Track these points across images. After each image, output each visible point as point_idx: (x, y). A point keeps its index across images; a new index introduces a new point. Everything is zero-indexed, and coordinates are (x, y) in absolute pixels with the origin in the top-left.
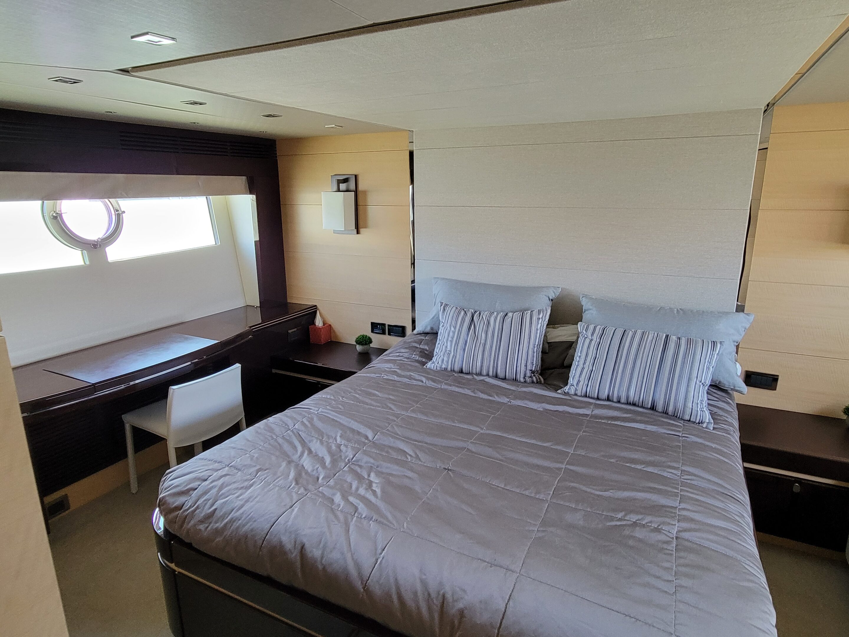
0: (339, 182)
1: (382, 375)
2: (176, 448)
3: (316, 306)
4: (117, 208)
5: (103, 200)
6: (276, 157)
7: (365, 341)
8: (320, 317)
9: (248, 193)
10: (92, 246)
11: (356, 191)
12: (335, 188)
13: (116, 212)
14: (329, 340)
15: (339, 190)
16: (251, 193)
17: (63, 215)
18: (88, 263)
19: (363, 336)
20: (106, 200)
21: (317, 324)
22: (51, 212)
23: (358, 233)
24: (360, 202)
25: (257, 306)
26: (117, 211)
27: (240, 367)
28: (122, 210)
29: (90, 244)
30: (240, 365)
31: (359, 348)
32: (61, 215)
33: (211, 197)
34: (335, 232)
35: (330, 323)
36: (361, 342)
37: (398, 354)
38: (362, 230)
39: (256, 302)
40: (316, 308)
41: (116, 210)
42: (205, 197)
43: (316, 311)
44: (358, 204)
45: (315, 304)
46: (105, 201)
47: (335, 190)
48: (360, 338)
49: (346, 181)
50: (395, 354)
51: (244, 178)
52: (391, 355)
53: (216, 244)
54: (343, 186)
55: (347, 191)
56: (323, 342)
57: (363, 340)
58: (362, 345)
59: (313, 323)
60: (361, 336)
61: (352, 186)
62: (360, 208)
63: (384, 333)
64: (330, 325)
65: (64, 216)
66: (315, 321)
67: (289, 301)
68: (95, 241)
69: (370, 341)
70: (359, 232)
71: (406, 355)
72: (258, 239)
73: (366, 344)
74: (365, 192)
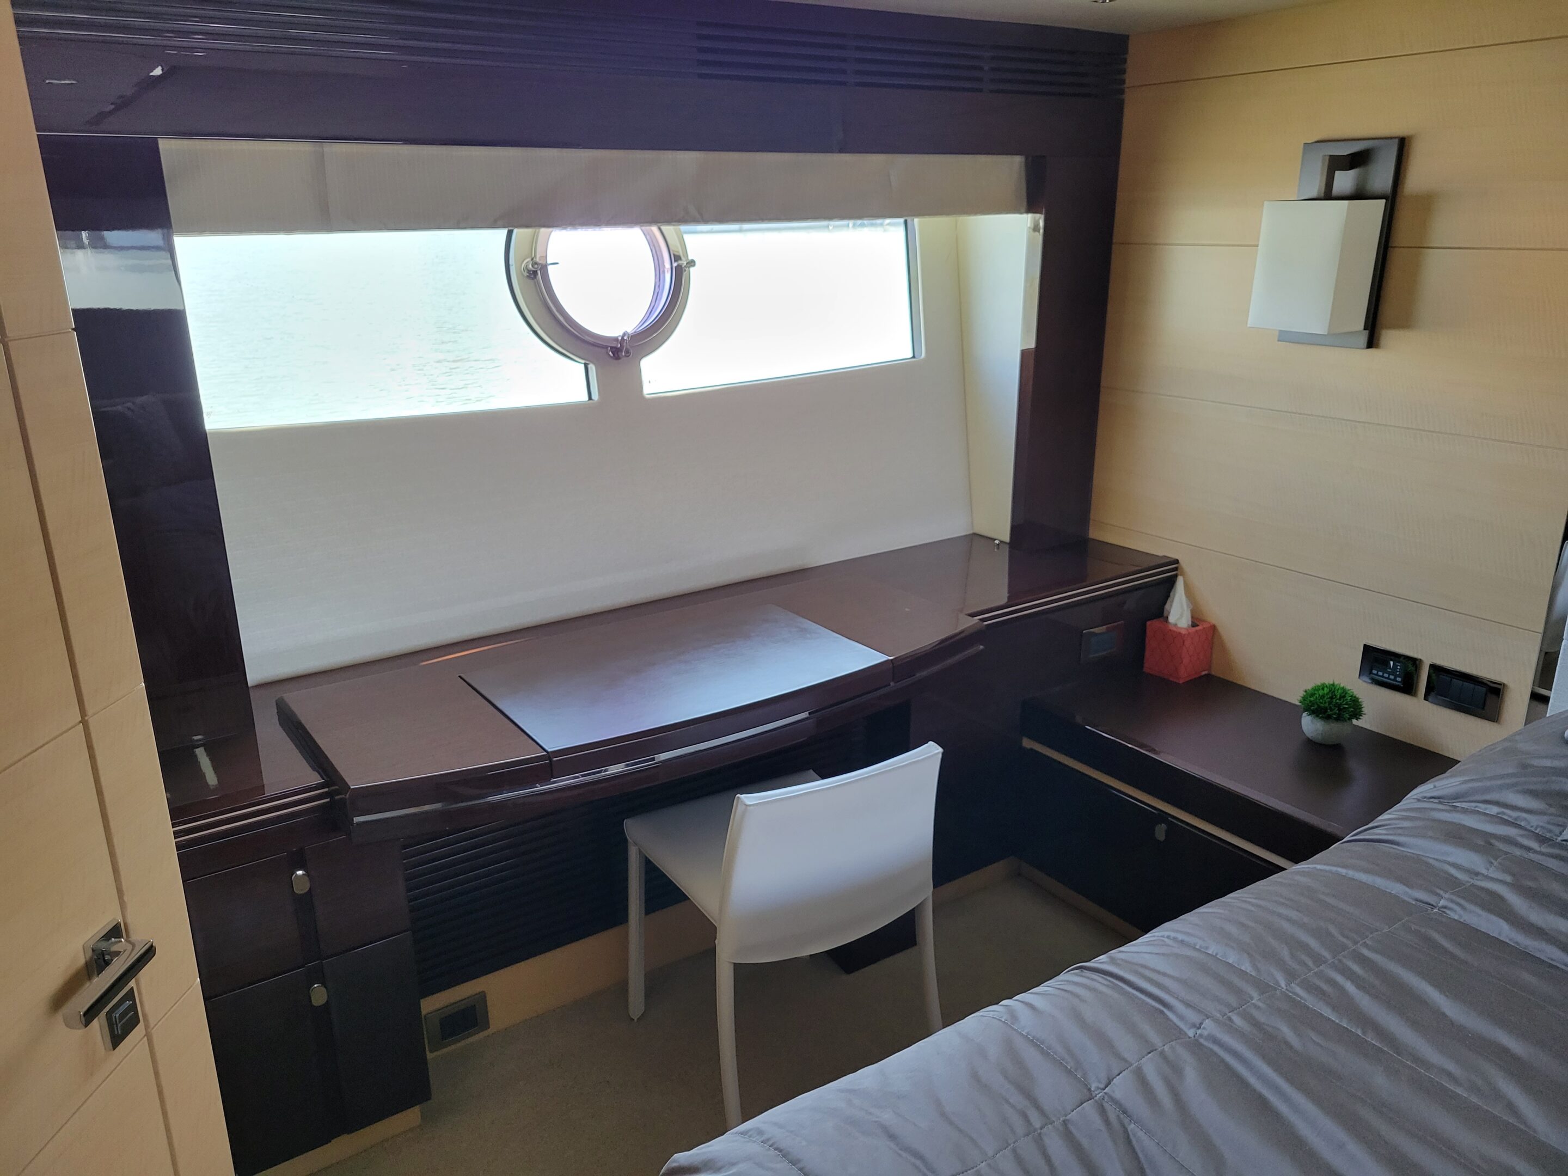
0: (1336, 164)
1: (1442, 903)
2: (735, 963)
3: (1177, 562)
4: (678, 252)
5: (647, 228)
6: (1122, 92)
7: (1340, 710)
8: (1184, 597)
9: (1023, 210)
10: (611, 353)
11: (1392, 199)
12: (1316, 185)
13: (675, 261)
14: (1204, 673)
15: (1328, 195)
16: (1031, 208)
17: (550, 268)
18: (595, 396)
19: (1332, 689)
20: (654, 229)
21: (1172, 619)
22: (524, 260)
23: (1372, 343)
24: (1402, 235)
25: (1003, 539)
26: (677, 258)
27: (940, 756)
28: (690, 258)
29: (607, 347)
30: (940, 750)
31: (1310, 725)
32: (544, 268)
33: (916, 220)
34: (1286, 337)
35: (1214, 622)
36: (1325, 710)
37: (1494, 810)
38: (1388, 337)
39: (1002, 530)
40: (1176, 569)
41: (674, 255)
42: (902, 220)
43: (1176, 576)
44: (1390, 245)
45: (1174, 556)
46: (652, 231)
47: (1314, 194)
48: (1322, 697)
49: (1358, 160)
50: (1482, 807)
51: (1017, 162)
52: (1464, 805)
53: (914, 357)
54: (1345, 180)
55: (1359, 195)
56: (1184, 673)
57: (1330, 703)
58: (1327, 718)
59: (1160, 613)
60: (1326, 690)
61: (1381, 177)
62: (1397, 258)
63: (1407, 688)
64: (1214, 628)
65: (553, 273)
66: (1167, 607)
67: (1094, 534)
68: (616, 339)
69: (1356, 711)
70: (1375, 341)
71: (1535, 822)
72: (1032, 345)
73: (1339, 719)
74: (1427, 202)
